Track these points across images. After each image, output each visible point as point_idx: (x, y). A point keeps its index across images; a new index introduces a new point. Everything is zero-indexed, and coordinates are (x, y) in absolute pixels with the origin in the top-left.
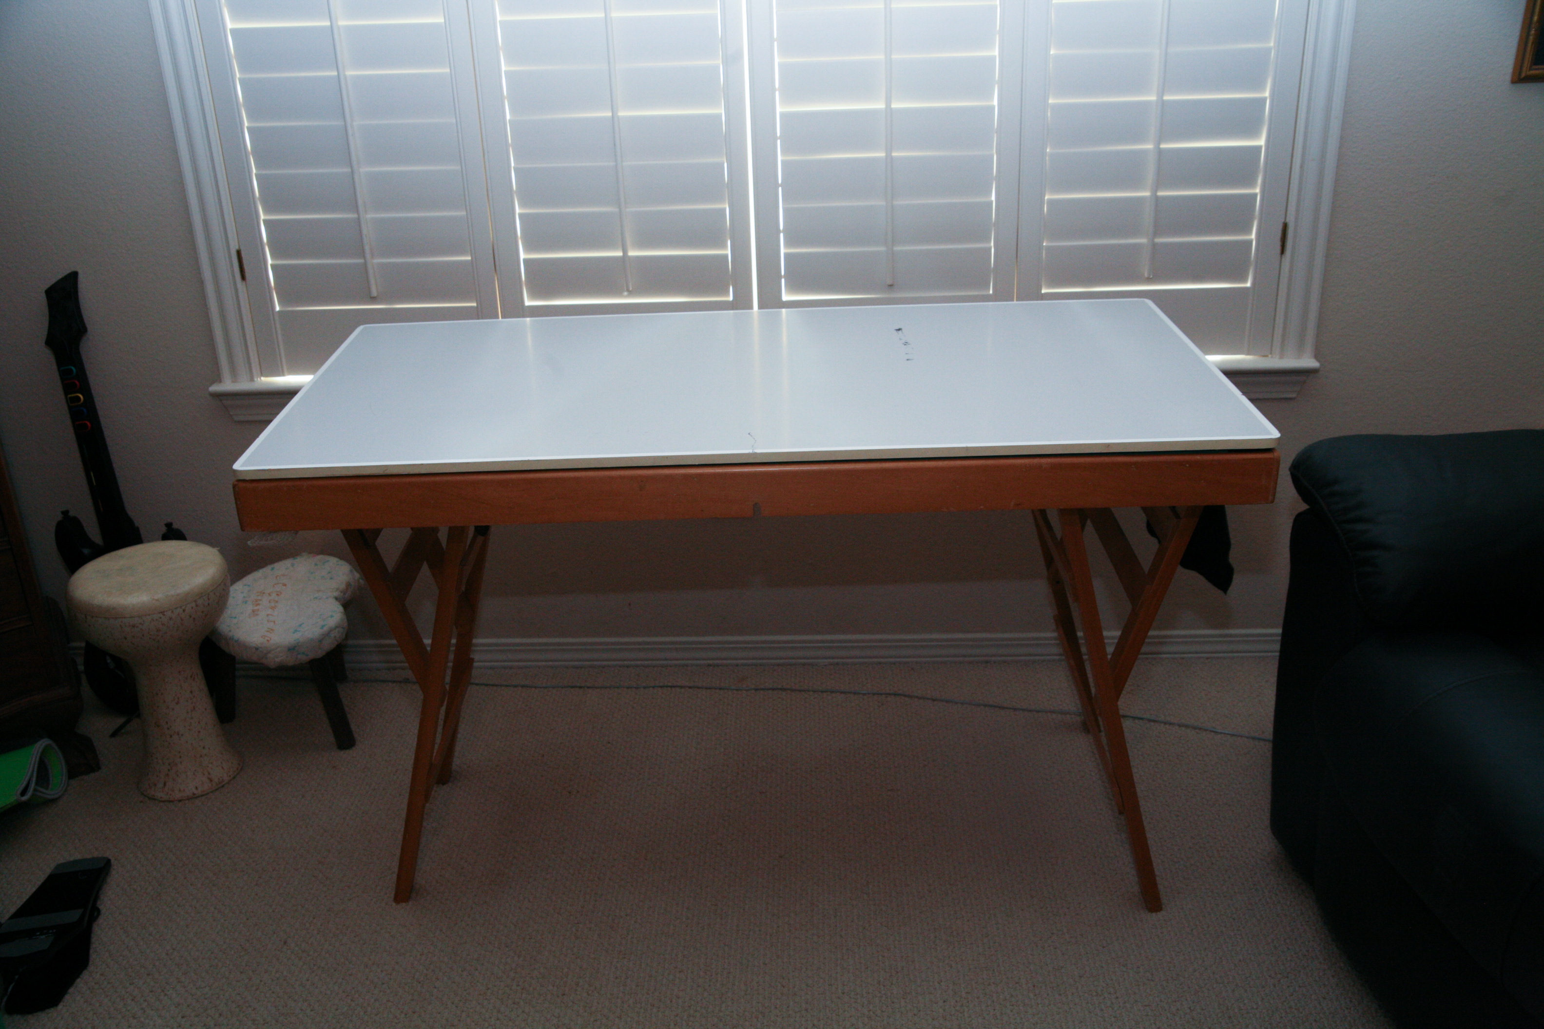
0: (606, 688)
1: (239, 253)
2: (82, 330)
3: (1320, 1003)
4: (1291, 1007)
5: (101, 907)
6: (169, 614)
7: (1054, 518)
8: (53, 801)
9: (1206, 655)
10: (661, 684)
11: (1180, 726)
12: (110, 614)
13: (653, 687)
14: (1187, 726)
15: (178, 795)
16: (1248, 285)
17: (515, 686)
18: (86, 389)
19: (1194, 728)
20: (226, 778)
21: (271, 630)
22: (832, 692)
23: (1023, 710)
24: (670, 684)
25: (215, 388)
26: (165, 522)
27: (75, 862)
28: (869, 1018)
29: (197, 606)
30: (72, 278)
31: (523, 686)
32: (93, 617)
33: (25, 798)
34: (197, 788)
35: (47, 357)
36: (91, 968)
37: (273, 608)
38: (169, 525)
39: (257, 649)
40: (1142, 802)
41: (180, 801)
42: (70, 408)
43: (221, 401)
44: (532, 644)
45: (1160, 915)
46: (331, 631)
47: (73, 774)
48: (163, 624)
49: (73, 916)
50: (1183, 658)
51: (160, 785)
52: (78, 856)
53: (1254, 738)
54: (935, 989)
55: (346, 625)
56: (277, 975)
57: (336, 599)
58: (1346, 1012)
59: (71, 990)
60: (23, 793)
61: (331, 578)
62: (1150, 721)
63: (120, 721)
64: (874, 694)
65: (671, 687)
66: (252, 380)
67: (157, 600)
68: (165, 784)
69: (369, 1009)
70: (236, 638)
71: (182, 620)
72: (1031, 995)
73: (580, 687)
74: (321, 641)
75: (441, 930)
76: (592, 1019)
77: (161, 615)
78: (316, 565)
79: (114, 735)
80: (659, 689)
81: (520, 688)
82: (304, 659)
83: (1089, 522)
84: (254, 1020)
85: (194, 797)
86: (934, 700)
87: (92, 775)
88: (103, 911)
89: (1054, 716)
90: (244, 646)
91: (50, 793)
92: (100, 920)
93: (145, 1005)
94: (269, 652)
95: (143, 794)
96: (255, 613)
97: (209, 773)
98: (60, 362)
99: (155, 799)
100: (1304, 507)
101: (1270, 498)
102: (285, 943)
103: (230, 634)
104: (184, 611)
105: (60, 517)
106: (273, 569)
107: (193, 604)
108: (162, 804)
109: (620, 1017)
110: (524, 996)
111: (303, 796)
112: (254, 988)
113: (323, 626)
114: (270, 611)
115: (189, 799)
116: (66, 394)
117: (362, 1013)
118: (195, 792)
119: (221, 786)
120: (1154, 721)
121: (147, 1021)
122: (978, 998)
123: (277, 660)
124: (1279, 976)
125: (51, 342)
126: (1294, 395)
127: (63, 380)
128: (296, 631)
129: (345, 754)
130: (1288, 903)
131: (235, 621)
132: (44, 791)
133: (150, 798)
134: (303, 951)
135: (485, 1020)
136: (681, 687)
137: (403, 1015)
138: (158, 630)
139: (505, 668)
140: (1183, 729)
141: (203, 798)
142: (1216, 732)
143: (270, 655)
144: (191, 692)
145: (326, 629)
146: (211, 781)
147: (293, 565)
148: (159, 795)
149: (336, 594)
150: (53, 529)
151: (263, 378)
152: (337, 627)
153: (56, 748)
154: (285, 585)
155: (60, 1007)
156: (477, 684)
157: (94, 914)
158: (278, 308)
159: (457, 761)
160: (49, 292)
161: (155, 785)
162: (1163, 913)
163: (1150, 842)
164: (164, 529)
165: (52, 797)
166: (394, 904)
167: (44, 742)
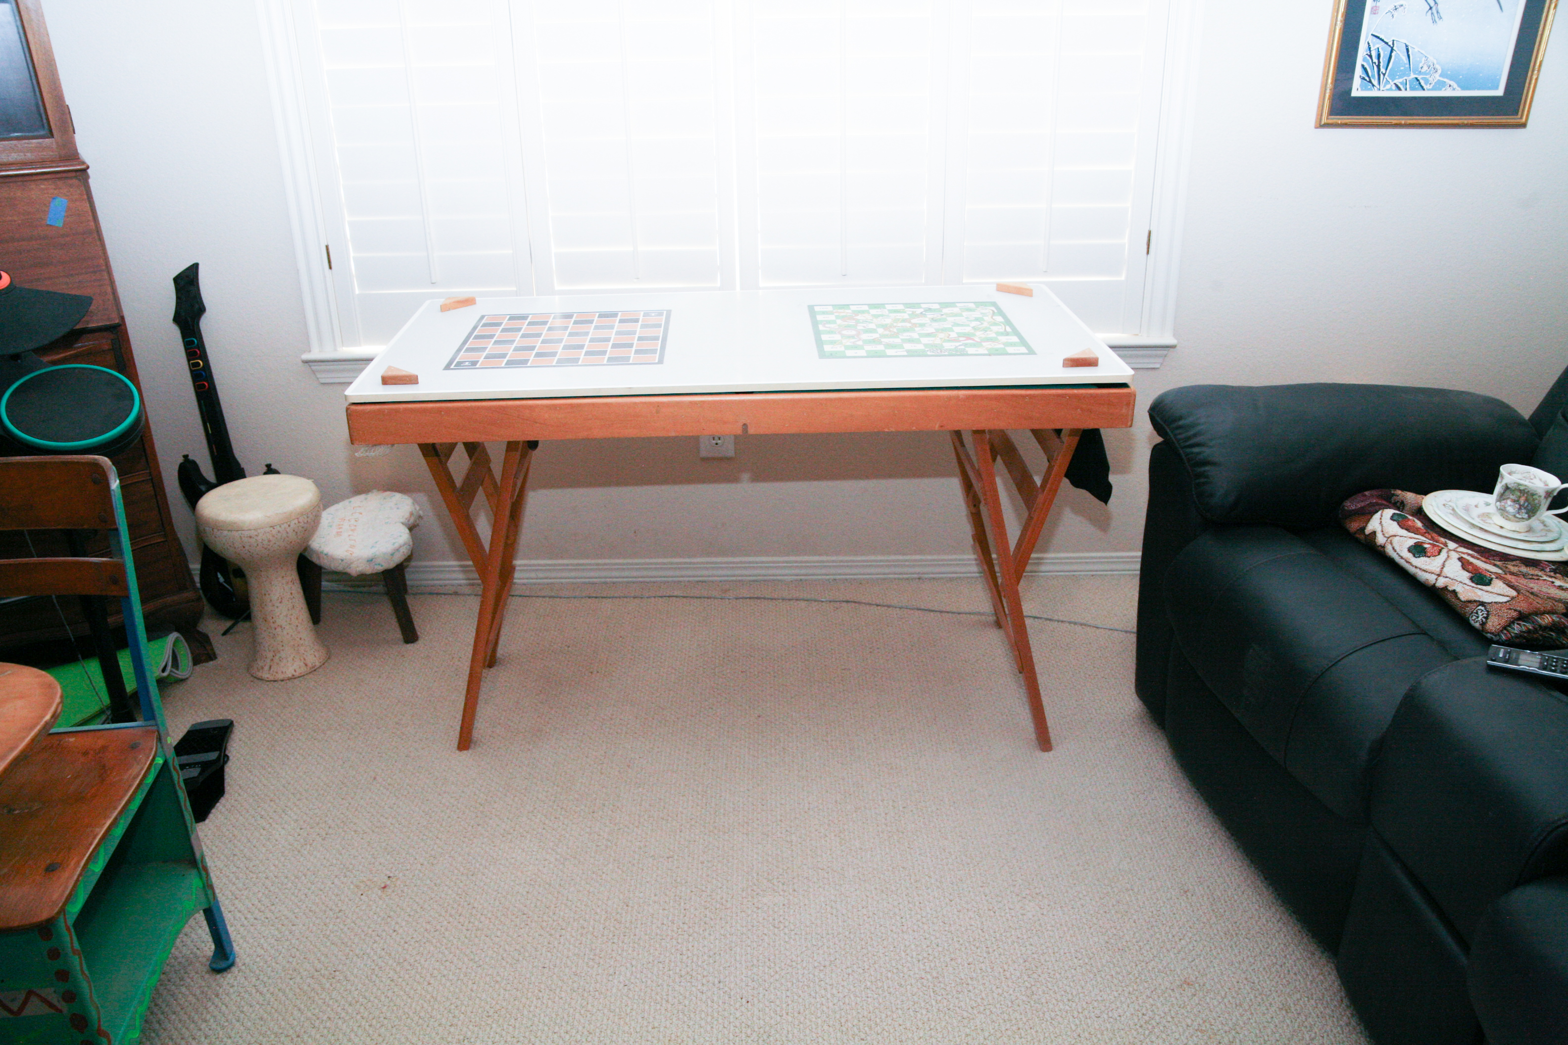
0: (616, 598)
1: (327, 247)
2: (202, 310)
3: (1167, 811)
4: (1145, 813)
5: (229, 755)
6: (278, 528)
7: (968, 439)
8: (183, 680)
9: (1092, 573)
10: (660, 595)
11: (1070, 623)
12: (233, 527)
13: (655, 597)
14: (1075, 623)
15: (280, 676)
16: (1123, 278)
17: (544, 597)
18: (204, 356)
19: (1081, 624)
20: (318, 664)
21: (352, 546)
22: (797, 600)
23: (948, 612)
24: (668, 595)
25: (306, 356)
26: (266, 463)
27: (205, 723)
28: (829, 825)
29: (299, 522)
30: (195, 268)
31: (550, 597)
32: (218, 530)
33: (165, 674)
34: (295, 671)
35: (175, 332)
36: (226, 796)
37: (352, 530)
38: (269, 466)
39: (342, 560)
40: (1039, 676)
41: (282, 680)
42: (192, 371)
43: (310, 366)
44: (555, 565)
45: (1051, 754)
46: (401, 547)
47: (196, 661)
48: (273, 536)
49: (213, 756)
50: (1074, 575)
51: (267, 668)
52: (206, 719)
53: (1126, 632)
54: (879, 805)
55: (411, 543)
56: (371, 801)
57: (403, 523)
58: (1186, 815)
59: (213, 811)
60: (164, 670)
61: (398, 508)
62: (1047, 619)
63: (228, 624)
64: (830, 602)
65: (669, 597)
66: (335, 350)
67: (269, 517)
68: (270, 667)
69: (444, 823)
70: (325, 552)
71: (287, 533)
72: (952, 808)
73: (596, 597)
74: (392, 555)
75: (496, 770)
76: (616, 828)
77: (272, 529)
78: (385, 499)
79: (224, 634)
80: (660, 599)
81: (547, 599)
82: (379, 568)
83: (999, 458)
84: (355, 831)
85: (293, 678)
86: (878, 605)
87: (211, 663)
88: (231, 758)
89: (972, 616)
90: (333, 559)
91: (181, 673)
92: (229, 764)
93: (271, 821)
94: (351, 563)
95: (252, 676)
96: (339, 534)
97: (304, 659)
98: (184, 335)
99: (262, 680)
100: (1159, 440)
101: (1129, 424)
102: (375, 778)
103: (321, 550)
104: (289, 526)
105: (181, 460)
106: (350, 502)
107: (296, 521)
108: (268, 683)
109: (637, 827)
110: (563, 813)
111: (380, 677)
112: (354, 810)
113: (394, 544)
114: (351, 533)
115: (289, 679)
116: (189, 360)
117: (438, 826)
118: (294, 673)
119: (314, 670)
120: (1050, 620)
121: (274, 832)
122: (912, 811)
123: (358, 569)
124: (1138, 793)
125: (177, 319)
126: (1158, 366)
127: (186, 350)
128: (373, 547)
129: (409, 646)
130: (1147, 744)
131: (323, 540)
132: (176, 671)
133: (258, 679)
134: (389, 785)
135: (534, 830)
136: (676, 597)
137: (470, 827)
138: (269, 541)
139: (535, 584)
140: (1072, 625)
141: (301, 679)
142: (1097, 628)
143: (353, 566)
144: (291, 594)
145: (397, 545)
146: (306, 665)
147: (366, 499)
148: (265, 675)
149: (402, 520)
150: (177, 468)
151: (344, 349)
152: (405, 544)
153: (184, 641)
154: (361, 514)
155: (207, 821)
156: (513, 596)
157: (224, 759)
158: (357, 292)
159: (500, 652)
160: (177, 280)
161: (262, 668)
162: (1052, 752)
163: (1045, 704)
164: (265, 469)
165: (183, 677)
166: (457, 752)
167: (174, 635)
